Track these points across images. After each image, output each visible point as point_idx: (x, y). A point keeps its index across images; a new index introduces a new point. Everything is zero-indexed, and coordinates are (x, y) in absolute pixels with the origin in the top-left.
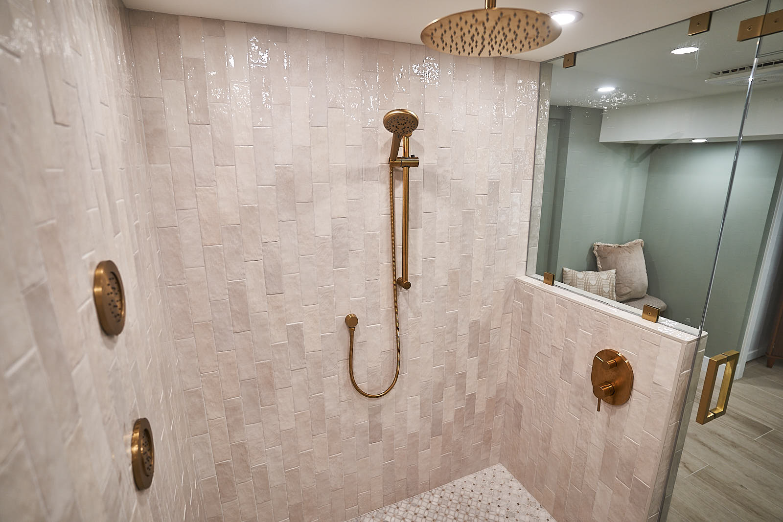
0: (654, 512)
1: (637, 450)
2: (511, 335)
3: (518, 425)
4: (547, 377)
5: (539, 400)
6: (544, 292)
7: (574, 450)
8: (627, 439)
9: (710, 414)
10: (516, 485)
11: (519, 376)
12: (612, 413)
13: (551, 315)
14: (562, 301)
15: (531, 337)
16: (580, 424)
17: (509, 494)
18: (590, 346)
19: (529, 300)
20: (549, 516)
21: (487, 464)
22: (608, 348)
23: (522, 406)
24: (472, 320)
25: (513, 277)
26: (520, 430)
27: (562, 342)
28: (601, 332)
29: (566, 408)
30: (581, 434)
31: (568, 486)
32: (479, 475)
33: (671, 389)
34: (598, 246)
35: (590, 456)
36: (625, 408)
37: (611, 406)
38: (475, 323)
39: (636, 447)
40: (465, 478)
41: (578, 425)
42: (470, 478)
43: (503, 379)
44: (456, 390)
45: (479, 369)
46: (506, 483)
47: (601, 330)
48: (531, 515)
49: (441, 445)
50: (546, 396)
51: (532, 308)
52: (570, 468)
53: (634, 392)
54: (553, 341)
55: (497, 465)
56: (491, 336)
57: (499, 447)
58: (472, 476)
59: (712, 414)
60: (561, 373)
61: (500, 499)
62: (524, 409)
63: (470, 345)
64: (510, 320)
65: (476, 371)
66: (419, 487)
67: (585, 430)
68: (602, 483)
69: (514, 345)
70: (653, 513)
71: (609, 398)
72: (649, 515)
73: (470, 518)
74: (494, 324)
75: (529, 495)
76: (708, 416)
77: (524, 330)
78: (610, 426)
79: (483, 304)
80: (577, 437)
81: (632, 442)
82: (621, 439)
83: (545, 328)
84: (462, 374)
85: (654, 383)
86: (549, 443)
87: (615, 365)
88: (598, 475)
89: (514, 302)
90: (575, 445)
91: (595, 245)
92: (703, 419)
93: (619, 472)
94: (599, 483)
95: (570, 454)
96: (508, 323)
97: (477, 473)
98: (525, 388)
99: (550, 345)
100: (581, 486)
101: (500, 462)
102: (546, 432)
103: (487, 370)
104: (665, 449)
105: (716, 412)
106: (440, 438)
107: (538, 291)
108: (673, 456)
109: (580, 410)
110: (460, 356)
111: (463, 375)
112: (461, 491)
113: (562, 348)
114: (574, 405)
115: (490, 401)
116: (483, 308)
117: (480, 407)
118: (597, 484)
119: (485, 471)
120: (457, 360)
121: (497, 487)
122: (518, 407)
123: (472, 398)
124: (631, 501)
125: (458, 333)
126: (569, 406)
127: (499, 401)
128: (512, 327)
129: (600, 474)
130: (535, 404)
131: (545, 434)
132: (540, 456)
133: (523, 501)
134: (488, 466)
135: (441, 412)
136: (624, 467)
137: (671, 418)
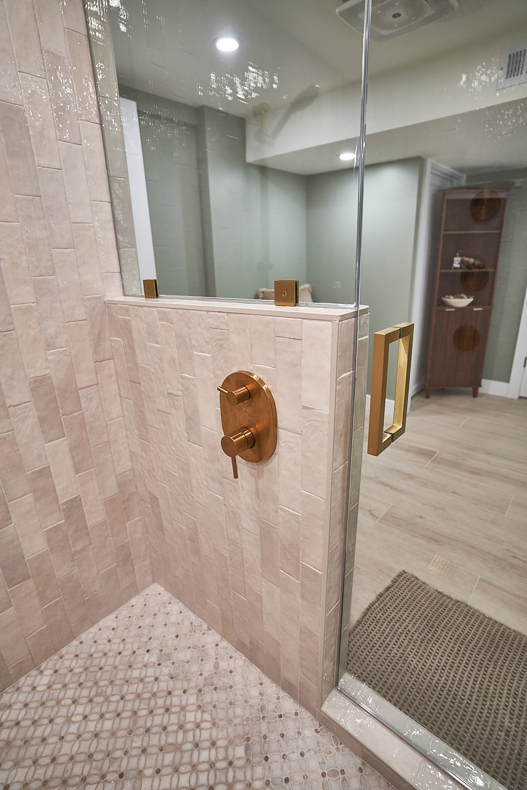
0: (334, 602)
1: (298, 523)
2: (120, 395)
3: (160, 527)
4: (174, 445)
5: (173, 483)
6: (141, 308)
7: (226, 544)
8: (284, 511)
9: (386, 436)
10: (176, 607)
11: (144, 454)
12: (259, 476)
13: (157, 343)
14: (165, 313)
15: (143, 389)
16: (225, 505)
17: (165, 625)
18: (212, 376)
19: (126, 329)
20: (217, 637)
21: (134, 589)
22: (235, 370)
23: (157, 499)
24: (32, 375)
25: (100, 298)
26: (163, 532)
27: (179, 382)
28: (221, 346)
29: (205, 485)
30: (230, 519)
31: (230, 595)
32: (123, 611)
33: (328, 410)
34: (263, 292)
35: (246, 548)
36: (275, 462)
37: (255, 465)
38: (41, 381)
39: (296, 519)
40: (101, 624)
41: (223, 507)
42: (108, 621)
43: (125, 464)
44: (37, 500)
45: (73, 457)
46: (162, 610)
47: (222, 342)
48: (194, 647)
49: (34, 594)
50: (180, 475)
51: (133, 341)
52: (228, 570)
53: (281, 433)
54: (168, 385)
55: (151, 586)
56: (83, 400)
57: (147, 562)
58: (112, 616)
59: (389, 436)
60: (188, 433)
61: (150, 638)
62: (161, 502)
63: (42, 420)
64: (113, 371)
65: (69, 462)
66: (11, 672)
67: (233, 512)
68: (267, 581)
69: (127, 411)
70: (332, 604)
71: (249, 452)
72: (327, 610)
73: (99, 691)
74: (83, 379)
75: (193, 617)
76: (384, 440)
77: (133, 382)
78: (260, 497)
79: (49, 346)
80: (226, 524)
81: (291, 514)
82: (277, 512)
83: (154, 368)
84: (40, 471)
85: (305, 408)
86: (198, 542)
87: (248, 396)
88: (260, 572)
89: (111, 341)
90: (226, 536)
91: (259, 292)
92: (377, 448)
93: (283, 561)
94: (263, 583)
95: (224, 550)
96: (110, 376)
97: (121, 608)
98: (154, 471)
99: (165, 393)
100: (245, 591)
101: (154, 581)
102: (191, 527)
103: (91, 456)
104: (333, 512)
105: (393, 431)
106: (30, 583)
107: (133, 308)
108: (346, 516)
109: (221, 483)
110: (25, 441)
111: (44, 473)
112: (92, 646)
113: (180, 393)
114: (212, 478)
115: (109, 504)
116: (53, 354)
117: (94, 515)
118: (261, 584)
119: (133, 601)
120: (21, 451)
121: (148, 620)
122: (154, 499)
123: (74, 506)
124: (303, 598)
125: (8, 402)
126: (207, 483)
127: (128, 500)
128: (119, 382)
129: (263, 570)
130: (170, 490)
131: (191, 531)
132: (192, 562)
133: (185, 628)
134: (138, 592)
135: (16, 543)
136: (287, 553)
137: (334, 460)
